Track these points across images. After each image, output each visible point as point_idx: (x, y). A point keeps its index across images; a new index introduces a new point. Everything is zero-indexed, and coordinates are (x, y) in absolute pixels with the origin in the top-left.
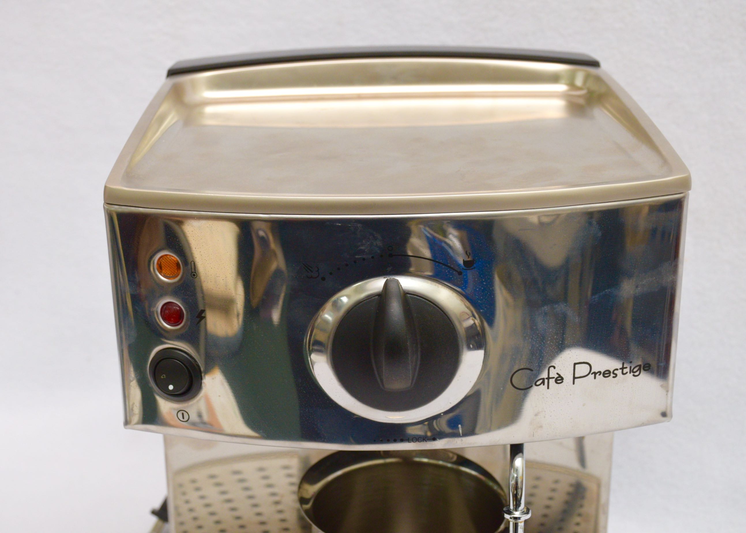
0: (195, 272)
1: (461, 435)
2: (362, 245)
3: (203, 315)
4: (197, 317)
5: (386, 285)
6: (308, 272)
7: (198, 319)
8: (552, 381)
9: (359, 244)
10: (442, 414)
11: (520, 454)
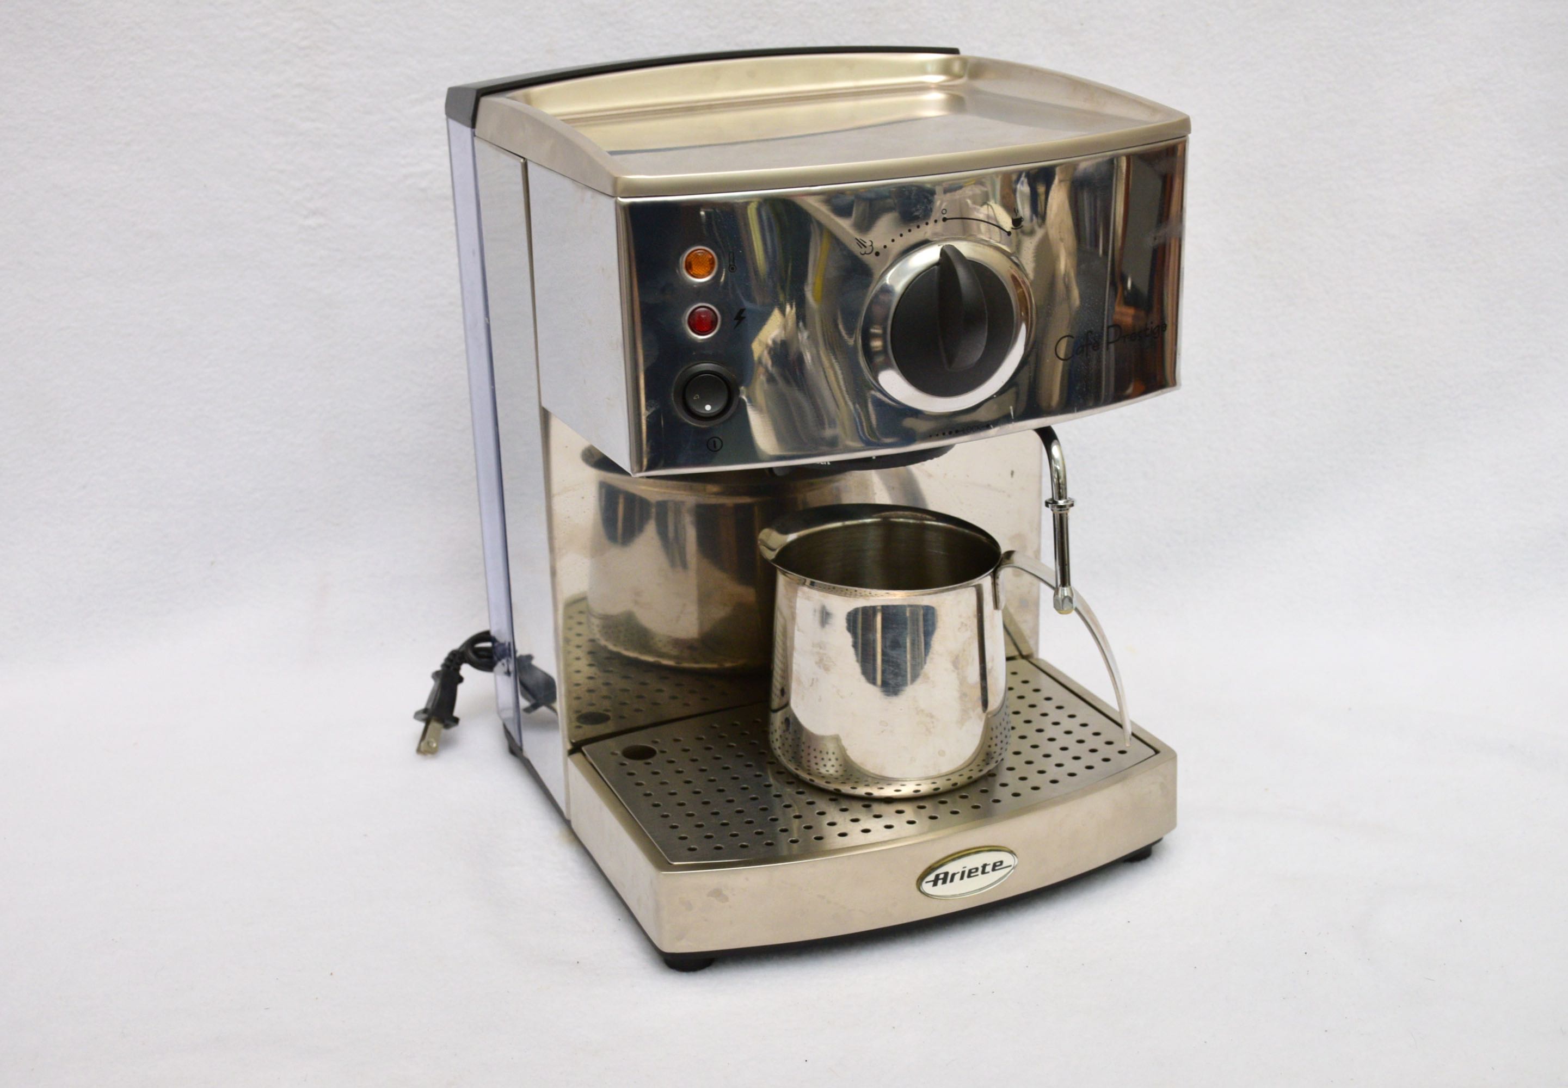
0: (734, 265)
1: (1013, 418)
2: (917, 210)
3: (742, 316)
4: (735, 319)
5: (943, 253)
6: (861, 248)
7: (736, 322)
8: (1090, 347)
9: (914, 209)
10: (995, 396)
11: (1055, 441)
